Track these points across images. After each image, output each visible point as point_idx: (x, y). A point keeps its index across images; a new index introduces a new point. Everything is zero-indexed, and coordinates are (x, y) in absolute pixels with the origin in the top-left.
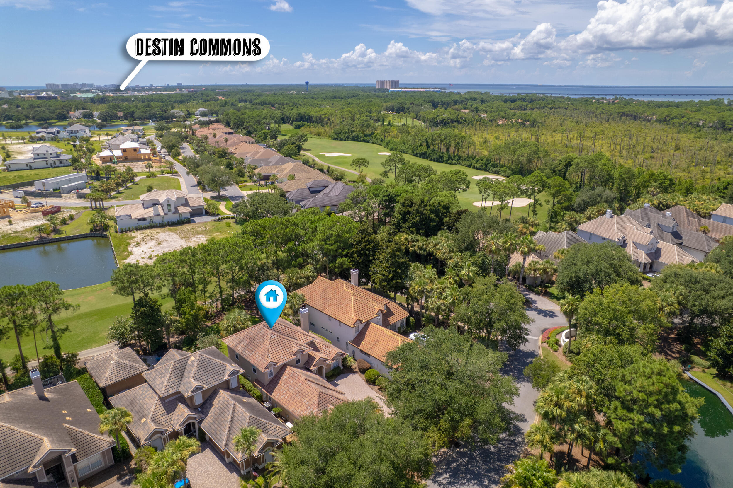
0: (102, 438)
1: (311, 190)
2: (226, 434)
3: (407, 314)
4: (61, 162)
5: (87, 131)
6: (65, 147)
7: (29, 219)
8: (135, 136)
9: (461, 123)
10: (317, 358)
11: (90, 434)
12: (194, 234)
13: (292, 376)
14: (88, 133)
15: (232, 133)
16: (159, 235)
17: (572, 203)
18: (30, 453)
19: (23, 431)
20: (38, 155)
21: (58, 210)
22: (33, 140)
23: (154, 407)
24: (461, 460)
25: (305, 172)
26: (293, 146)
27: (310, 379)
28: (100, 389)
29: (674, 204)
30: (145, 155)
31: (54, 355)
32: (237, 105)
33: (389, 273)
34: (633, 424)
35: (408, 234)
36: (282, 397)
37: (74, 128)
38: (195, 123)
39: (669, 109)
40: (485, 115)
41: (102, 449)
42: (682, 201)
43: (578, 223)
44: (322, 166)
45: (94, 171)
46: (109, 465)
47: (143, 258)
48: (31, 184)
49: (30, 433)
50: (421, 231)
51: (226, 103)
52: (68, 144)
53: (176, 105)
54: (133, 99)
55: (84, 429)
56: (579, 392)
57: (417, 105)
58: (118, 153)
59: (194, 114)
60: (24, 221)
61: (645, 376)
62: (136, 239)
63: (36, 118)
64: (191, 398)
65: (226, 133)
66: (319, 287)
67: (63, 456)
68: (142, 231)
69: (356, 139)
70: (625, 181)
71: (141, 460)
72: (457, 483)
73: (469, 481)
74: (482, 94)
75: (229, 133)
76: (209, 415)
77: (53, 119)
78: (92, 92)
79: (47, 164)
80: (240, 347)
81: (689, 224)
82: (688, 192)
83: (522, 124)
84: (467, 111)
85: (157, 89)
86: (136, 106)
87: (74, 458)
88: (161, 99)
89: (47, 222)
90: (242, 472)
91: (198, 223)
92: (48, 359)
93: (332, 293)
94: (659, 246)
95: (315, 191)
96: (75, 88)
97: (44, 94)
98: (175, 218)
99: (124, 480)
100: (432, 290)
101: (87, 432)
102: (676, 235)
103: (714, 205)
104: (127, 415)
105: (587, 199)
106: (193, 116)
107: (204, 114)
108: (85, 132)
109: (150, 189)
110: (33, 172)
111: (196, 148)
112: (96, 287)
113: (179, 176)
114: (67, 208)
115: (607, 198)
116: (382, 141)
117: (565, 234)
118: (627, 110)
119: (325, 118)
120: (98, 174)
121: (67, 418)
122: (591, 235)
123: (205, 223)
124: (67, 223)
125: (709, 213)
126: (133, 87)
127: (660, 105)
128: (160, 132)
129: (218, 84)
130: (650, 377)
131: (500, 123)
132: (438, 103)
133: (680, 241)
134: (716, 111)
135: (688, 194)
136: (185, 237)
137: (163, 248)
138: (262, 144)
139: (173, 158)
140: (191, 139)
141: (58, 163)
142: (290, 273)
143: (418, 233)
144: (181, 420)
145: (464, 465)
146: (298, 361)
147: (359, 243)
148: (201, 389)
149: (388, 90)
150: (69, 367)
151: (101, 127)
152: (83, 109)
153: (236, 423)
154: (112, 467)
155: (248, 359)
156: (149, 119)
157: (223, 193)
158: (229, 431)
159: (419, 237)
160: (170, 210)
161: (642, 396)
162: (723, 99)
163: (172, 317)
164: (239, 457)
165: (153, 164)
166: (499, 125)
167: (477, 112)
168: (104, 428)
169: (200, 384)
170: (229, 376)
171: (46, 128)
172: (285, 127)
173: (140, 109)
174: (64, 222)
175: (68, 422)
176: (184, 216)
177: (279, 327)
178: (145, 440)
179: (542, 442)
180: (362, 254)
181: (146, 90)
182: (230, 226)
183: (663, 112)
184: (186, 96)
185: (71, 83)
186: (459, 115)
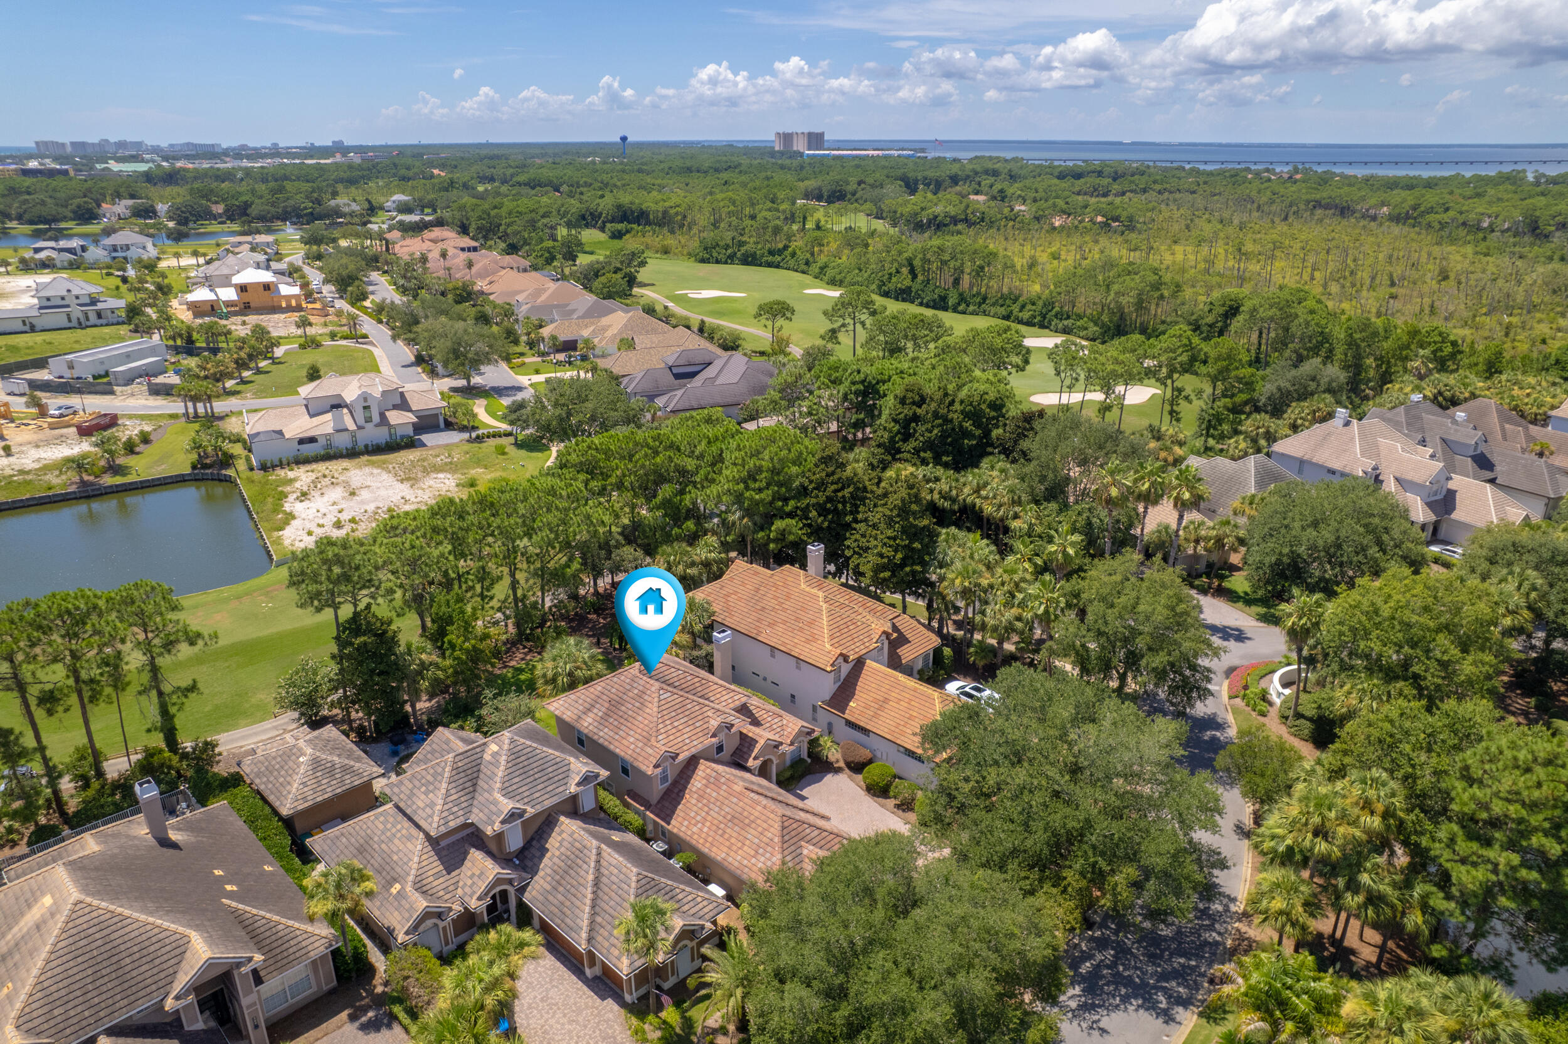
0: (310, 929)
1: (675, 371)
2: (586, 916)
3: (936, 641)
4: (99, 315)
5: (150, 246)
6: (103, 283)
7: (48, 443)
8: (262, 258)
9: (974, 224)
10: (761, 742)
11: (283, 920)
12: (426, 472)
13: (714, 782)
14: (152, 252)
15: (475, 249)
16: (348, 474)
17: (1256, 395)
18: (165, 966)
19: (143, 917)
20: (48, 299)
21: (111, 421)
22: (26, 267)
23: (416, 859)
24: (1099, 957)
25: (654, 331)
26: (619, 275)
27: (755, 788)
28: (280, 818)
29: (1467, 395)
30: (288, 298)
31: (163, 745)
32: (474, 188)
33: (896, 551)
34: (1495, 871)
35: (914, 465)
36: (695, 829)
37: (119, 239)
38: (390, 229)
39: (1416, 192)
40: (1023, 208)
41: (314, 955)
42: (1481, 389)
43: (1271, 438)
44: (687, 319)
45: (180, 335)
46: (325, 988)
47: (320, 526)
48: (40, 363)
49: (159, 922)
50: (944, 458)
51: (452, 183)
52: (109, 274)
53: (340, 187)
54: (240, 175)
55: (269, 911)
56: (1367, 805)
57: (872, 186)
58: (228, 294)
59: (382, 208)
60: (37, 446)
61: (1518, 767)
62: (298, 485)
63: (27, 216)
64: (499, 837)
65: (463, 249)
66: (743, 584)
67: (235, 973)
68: (309, 467)
69: (749, 260)
70: (1358, 346)
71: (407, 978)
72: (1100, 1006)
73: (1125, 999)
74: (1006, 161)
75: (469, 250)
76: (541, 873)
77: (65, 219)
78: (143, 161)
79: (70, 320)
80: (590, 720)
81: (1505, 438)
82: (1492, 369)
83: (1105, 225)
84: (981, 198)
85: (289, 154)
86: (253, 192)
87: (257, 977)
88: (305, 175)
89: (93, 449)
90: (628, 998)
91: (432, 448)
92: (152, 755)
93: (775, 598)
94: (1451, 485)
95: (684, 374)
96: (103, 152)
97: (33, 164)
98: (381, 435)
99: (364, 1019)
100: (991, 586)
101: (276, 918)
102: (1483, 463)
103: (1554, 396)
104: (364, 878)
105: (1288, 385)
106: (380, 213)
107: (405, 209)
108: (144, 248)
109: (314, 375)
110: (39, 338)
111: (401, 282)
112: (226, 591)
113: (371, 343)
114: (130, 417)
115: (1330, 383)
116: (807, 263)
117: (1251, 462)
118: (1325, 195)
119: (677, 214)
120: (190, 341)
121: (229, 887)
122: (1302, 464)
123: (448, 447)
124: (137, 449)
125: (1545, 413)
126: (234, 149)
127: (1392, 184)
128: (315, 247)
129: (424, 141)
130: (1528, 770)
131: (1057, 224)
132: (916, 182)
133: (1490, 475)
134: (1516, 197)
135: (1491, 374)
136: (408, 479)
137: (363, 502)
138: (545, 272)
139: (353, 304)
140: (387, 263)
141: (93, 318)
142: (669, 555)
143: (937, 461)
144: (482, 886)
145: (1108, 967)
146: (720, 749)
147: (821, 486)
148: (521, 815)
149: (801, 154)
150: (201, 771)
151: (178, 236)
152: (132, 196)
153: (606, 889)
154: (332, 992)
155: (612, 747)
156: (284, 220)
157: (476, 380)
158: (593, 907)
159: (940, 471)
160: (368, 420)
161: (1514, 810)
162: (1524, 171)
163: (423, 656)
164: (624, 966)
165: (312, 319)
166: (1054, 228)
167: (1003, 200)
168: (319, 907)
169: (518, 805)
170: (578, 784)
171: (56, 239)
172: (590, 235)
173: (261, 197)
174: (130, 448)
175: (231, 895)
176: (400, 432)
177: (673, 674)
178: (407, 933)
179: (1288, 914)
180: (828, 511)
181: (264, 156)
182: (504, 454)
183: (1404, 199)
184: (360, 168)
185: (93, 138)
186: (967, 206)
